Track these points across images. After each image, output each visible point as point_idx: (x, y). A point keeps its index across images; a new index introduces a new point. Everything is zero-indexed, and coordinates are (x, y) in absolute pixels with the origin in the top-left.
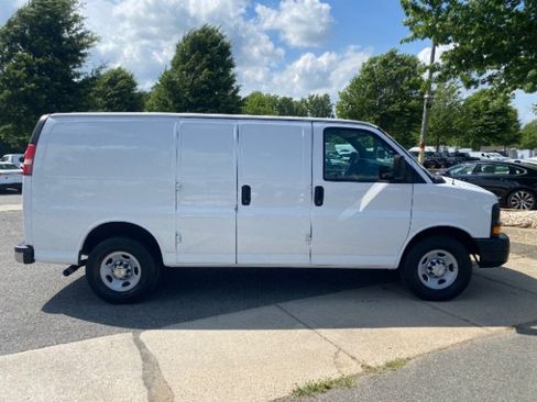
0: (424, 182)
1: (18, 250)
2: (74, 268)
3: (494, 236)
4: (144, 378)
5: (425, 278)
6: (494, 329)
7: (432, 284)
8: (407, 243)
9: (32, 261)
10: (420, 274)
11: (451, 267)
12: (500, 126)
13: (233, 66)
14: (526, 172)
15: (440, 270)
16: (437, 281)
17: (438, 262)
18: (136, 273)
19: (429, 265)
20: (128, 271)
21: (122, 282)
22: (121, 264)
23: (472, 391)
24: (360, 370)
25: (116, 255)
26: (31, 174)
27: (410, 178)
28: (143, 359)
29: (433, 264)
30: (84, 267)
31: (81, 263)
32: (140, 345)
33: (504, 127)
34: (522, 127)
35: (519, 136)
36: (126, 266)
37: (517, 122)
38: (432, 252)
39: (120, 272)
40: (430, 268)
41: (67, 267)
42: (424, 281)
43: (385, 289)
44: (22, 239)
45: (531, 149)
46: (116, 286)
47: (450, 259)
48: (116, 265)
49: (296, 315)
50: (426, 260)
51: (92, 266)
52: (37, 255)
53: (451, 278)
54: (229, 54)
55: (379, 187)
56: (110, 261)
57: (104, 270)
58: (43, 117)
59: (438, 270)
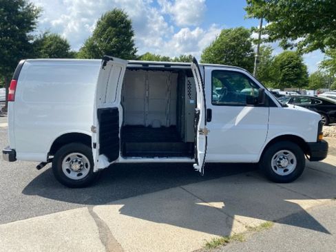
0: (277, 106)
1: (5, 152)
2: (44, 164)
3: (319, 141)
4: (101, 239)
5: (276, 168)
6: (323, 200)
7: (280, 172)
8: (265, 146)
9: (15, 159)
10: (272, 165)
11: (292, 161)
12: (296, 75)
13: (133, 35)
14: (321, 102)
15: (285, 163)
16: (283, 170)
17: (284, 158)
18: (87, 167)
19: (278, 160)
20: (81, 166)
21: (77, 173)
22: (76, 161)
23: (321, 242)
24: (245, 229)
25: (73, 155)
26: (14, 101)
27: (267, 104)
28: (98, 225)
29: (281, 159)
30: (51, 164)
31: (49, 160)
32: (94, 216)
33: (298, 76)
34: (309, 76)
35: (308, 82)
36: (80, 162)
37: (307, 73)
38: (281, 151)
39: (76, 166)
40: (279, 162)
41: (39, 163)
42: (275, 171)
43: (248, 176)
44: (7, 145)
45: (314, 90)
46: (73, 176)
47: (292, 156)
48: (73, 162)
49: (195, 194)
50: (276, 156)
51: (57, 163)
52: (18, 156)
53: (292, 168)
54: (131, 27)
55: (248, 109)
56: (69, 159)
57: (65, 166)
58: (22, 62)
59: (284, 163)
